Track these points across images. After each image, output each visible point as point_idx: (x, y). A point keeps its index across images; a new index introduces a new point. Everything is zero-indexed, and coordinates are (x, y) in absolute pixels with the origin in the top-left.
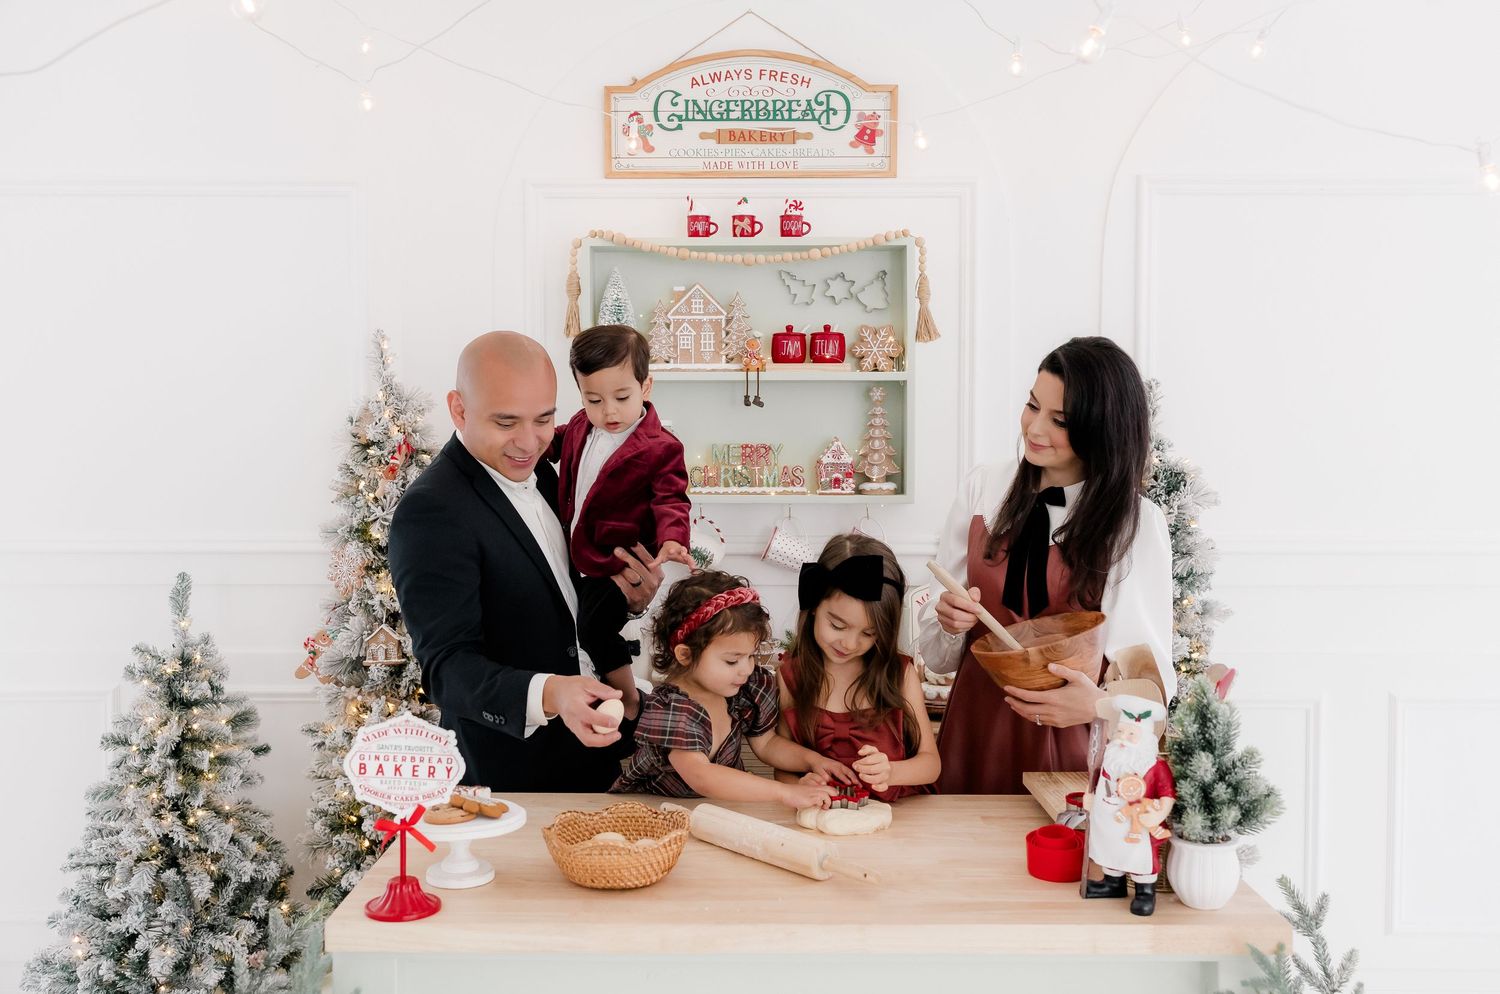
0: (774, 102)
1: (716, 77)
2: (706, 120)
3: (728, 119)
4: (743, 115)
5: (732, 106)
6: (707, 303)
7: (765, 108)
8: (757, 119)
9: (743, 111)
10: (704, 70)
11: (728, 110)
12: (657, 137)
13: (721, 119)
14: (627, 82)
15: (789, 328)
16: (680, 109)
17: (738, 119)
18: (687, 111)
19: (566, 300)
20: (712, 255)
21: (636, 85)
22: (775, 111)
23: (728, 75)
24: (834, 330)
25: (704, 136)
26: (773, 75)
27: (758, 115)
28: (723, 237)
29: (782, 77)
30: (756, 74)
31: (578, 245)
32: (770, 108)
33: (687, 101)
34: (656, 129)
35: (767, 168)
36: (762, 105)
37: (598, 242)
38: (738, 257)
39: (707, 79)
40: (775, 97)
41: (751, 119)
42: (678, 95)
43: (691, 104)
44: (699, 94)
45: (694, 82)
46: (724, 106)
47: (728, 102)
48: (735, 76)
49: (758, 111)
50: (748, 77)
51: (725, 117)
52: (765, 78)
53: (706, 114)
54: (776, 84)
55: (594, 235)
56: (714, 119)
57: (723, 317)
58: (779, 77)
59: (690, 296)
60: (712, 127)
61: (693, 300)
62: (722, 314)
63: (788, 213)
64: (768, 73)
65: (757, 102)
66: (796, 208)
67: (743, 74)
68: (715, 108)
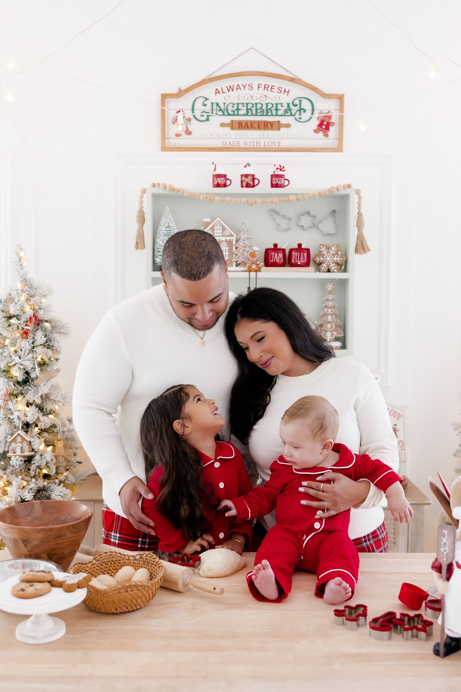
0: (267, 104)
1: (231, 89)
2: (224, 115)
3: (238, 115)
4: (248, 112)
5: (240, 107)
6: (224, 229)
7: (261, 108)
8: (256, 115)
9: (247, 110)
10: (223, 84)
11: (238, 109)
12: (194, 126)
13: (234, 115)
14: (175, 91)
15: (275, 245)
16: (208, 108)
17: (244, 115)
18: (212, 110)
19: (135, 227)
20: (227, 199)
21: (181, 93)
22: (267, 110)
23: (238, 87)
24: (303, 247)
25: (223, 125)
26: (266, 87)
27: (256, 112)
28: (235, 187)
29: (272, 88)
30: (255, 87)
31: (144, 191)
32: (264, 108)
33: (212, 104)
34: (193, 120)
35: (262, 145)
36: (259, 106)
37: (156, 191)
38: (244, 200)
39: (225, 90)
40: (268, 101)
41: (252, 115)
42: (206, 99)
43: (215, 105)
44: (220, 99)
45: (217, 92)
46: (236, 107)
47: (238, 104)
48: (242, 88)
49: (256, 110)
50: (251, 88)
51: (236, 113)
52: (262, 89)
53: (224, 112)
54: (268, 93)
55: (154, 186)
56: (229, 115)
57: (234, 239)
58: (270, 89)
59: (214, 226)
60: (227, 119)
61: (215, 228)
62: (232, 236)
63: (276, 173)
64: (263, 86)
65: (256, 104)
66: (281, 170)
67: (247, 87)
68: (230, 108)
